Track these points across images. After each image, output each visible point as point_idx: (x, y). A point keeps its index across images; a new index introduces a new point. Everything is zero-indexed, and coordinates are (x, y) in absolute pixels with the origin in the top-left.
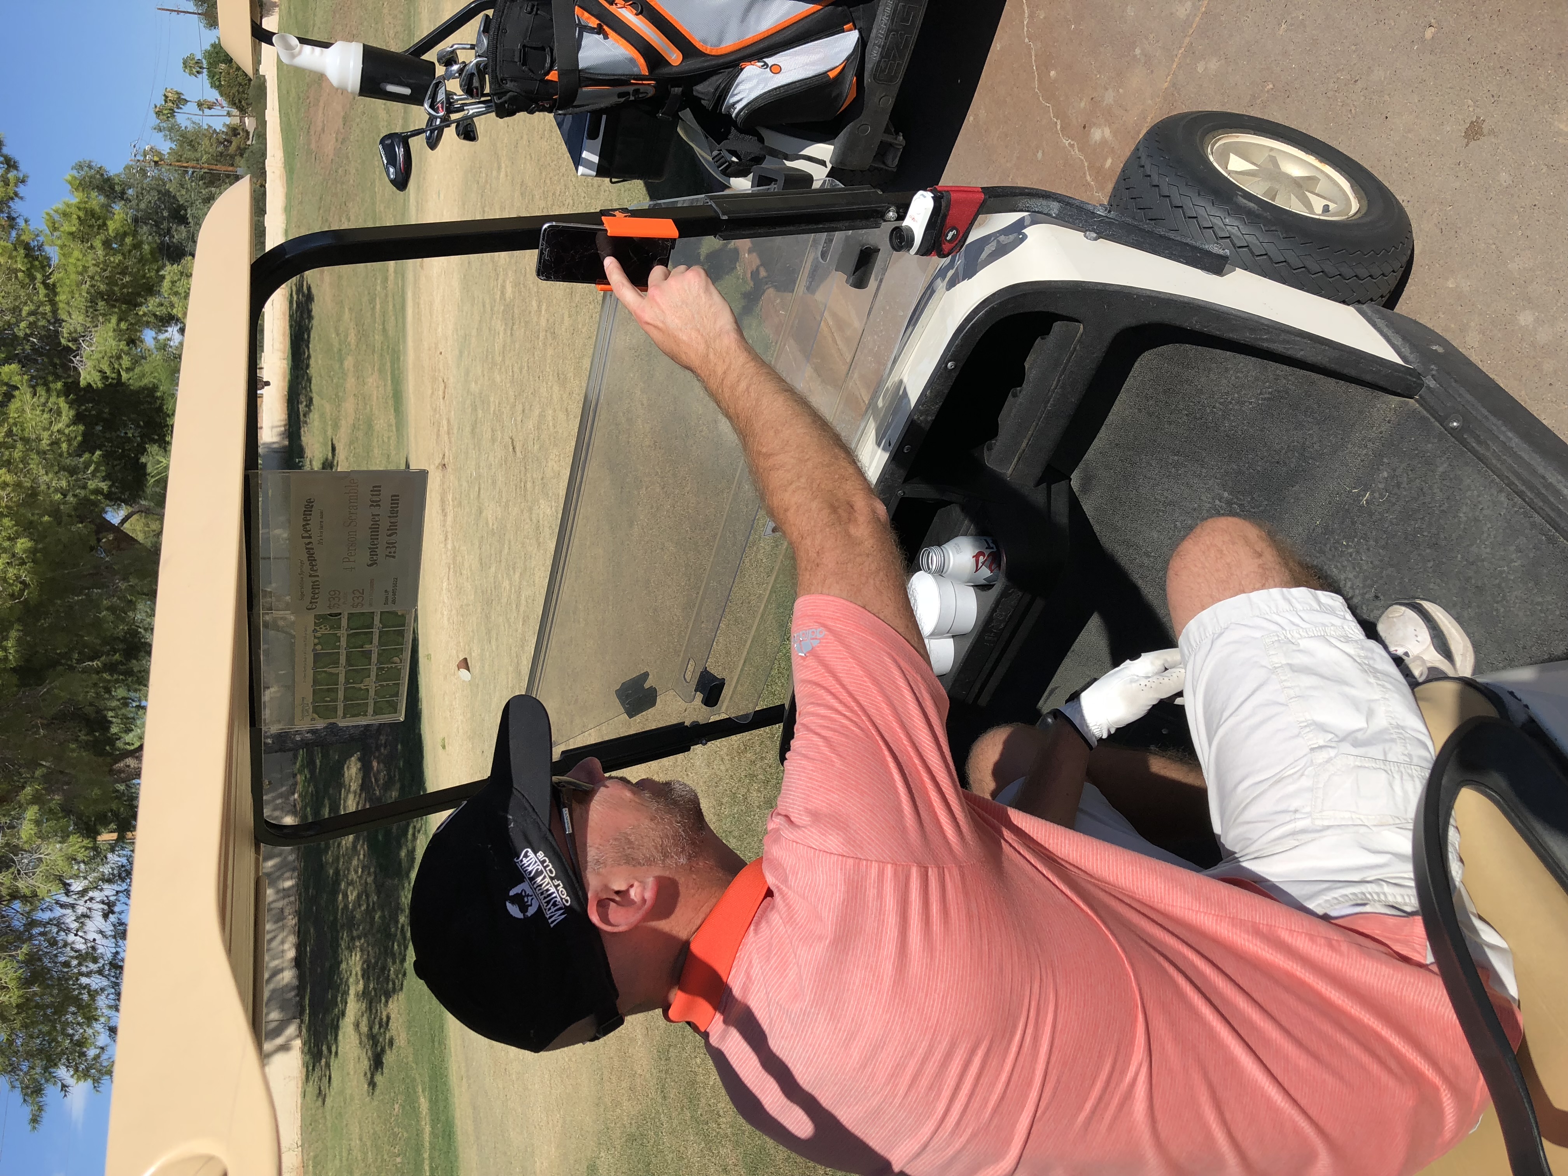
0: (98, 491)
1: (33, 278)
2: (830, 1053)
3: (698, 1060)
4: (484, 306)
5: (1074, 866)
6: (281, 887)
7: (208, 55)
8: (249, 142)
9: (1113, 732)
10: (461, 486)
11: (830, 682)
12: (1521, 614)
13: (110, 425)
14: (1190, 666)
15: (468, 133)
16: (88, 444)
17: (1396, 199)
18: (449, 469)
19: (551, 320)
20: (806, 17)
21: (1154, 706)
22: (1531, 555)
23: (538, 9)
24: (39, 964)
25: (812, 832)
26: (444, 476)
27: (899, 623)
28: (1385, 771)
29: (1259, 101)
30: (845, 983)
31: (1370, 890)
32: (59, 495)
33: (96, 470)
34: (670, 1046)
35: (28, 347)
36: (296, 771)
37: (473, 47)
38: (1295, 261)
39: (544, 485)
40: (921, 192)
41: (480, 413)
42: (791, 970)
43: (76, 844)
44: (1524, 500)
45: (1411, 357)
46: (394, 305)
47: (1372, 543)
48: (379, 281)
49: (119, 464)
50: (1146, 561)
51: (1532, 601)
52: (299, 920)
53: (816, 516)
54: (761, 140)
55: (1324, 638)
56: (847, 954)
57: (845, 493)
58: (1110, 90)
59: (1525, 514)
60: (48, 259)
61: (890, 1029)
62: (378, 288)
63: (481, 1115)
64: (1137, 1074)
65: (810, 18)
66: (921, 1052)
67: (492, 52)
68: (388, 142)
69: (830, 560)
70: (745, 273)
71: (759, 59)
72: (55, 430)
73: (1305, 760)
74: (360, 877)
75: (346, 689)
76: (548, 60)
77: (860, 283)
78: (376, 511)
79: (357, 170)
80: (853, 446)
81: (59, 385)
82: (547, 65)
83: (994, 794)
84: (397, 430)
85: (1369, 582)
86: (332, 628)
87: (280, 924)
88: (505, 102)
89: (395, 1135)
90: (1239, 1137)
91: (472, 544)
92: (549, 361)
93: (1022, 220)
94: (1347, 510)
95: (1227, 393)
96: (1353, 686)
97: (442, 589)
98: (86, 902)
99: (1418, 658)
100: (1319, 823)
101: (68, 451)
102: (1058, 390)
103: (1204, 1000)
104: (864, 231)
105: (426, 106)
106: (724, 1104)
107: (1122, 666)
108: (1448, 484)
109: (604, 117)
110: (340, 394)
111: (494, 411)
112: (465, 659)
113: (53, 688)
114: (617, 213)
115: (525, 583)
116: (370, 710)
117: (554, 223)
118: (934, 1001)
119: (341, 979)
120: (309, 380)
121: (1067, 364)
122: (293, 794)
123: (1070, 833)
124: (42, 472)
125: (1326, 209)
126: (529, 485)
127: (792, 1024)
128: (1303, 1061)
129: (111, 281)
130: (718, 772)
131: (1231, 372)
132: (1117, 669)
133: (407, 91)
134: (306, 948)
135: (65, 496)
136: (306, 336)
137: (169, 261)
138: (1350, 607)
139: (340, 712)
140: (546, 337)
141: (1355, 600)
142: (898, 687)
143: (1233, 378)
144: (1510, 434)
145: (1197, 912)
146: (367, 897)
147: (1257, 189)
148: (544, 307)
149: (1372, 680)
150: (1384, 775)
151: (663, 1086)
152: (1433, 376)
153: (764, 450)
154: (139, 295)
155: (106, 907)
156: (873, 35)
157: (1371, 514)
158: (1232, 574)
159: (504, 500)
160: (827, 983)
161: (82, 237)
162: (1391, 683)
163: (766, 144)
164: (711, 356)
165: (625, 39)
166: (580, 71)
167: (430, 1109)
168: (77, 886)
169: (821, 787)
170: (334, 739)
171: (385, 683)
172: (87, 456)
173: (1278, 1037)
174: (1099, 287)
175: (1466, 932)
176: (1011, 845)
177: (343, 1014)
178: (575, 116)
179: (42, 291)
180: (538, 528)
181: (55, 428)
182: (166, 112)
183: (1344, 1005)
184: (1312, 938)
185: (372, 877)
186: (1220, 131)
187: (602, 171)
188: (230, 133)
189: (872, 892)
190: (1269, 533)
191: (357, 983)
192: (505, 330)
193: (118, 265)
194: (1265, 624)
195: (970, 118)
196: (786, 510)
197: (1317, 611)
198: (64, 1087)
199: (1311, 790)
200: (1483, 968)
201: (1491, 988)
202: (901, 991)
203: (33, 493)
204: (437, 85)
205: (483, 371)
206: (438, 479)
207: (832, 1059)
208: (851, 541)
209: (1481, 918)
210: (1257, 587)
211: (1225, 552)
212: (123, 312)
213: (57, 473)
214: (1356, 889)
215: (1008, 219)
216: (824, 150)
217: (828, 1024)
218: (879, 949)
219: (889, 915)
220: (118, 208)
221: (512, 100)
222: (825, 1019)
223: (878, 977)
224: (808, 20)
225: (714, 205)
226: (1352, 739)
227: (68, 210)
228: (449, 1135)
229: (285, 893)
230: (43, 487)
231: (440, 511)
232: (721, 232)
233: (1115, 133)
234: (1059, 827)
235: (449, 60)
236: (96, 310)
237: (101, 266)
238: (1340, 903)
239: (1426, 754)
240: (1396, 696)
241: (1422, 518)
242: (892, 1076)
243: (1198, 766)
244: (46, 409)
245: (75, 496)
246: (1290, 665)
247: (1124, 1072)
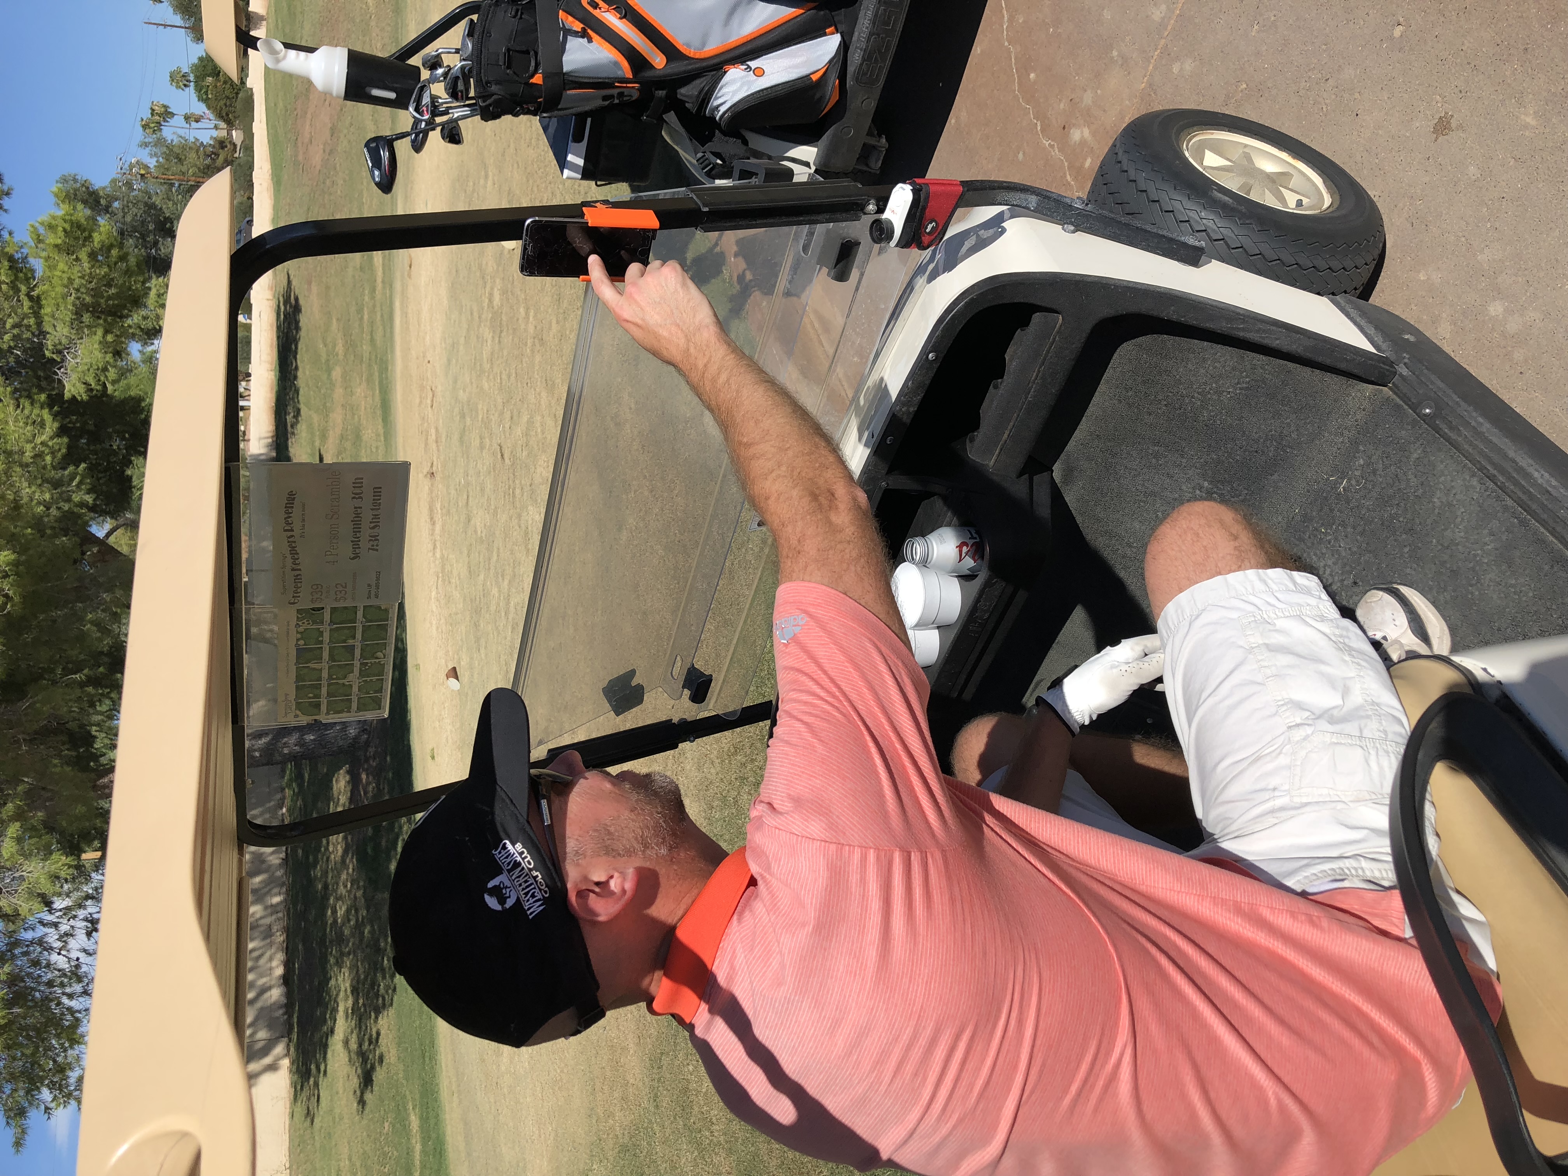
0: (82, 504)
1: (17, 291)
2: (815, 1041)
3: (691, 1068)
4: (472, 314)
5: (1056, 850)
6: (269, 903)
7: (195, 68)
8: (237, 155)
9: (1094, 718)
10: (450, 494)
11: (812, 668)
12: (1495, 597)
13: (95, 437)
14: (1168, 649)
15: (453, 136)
16: (71, 457)
17: (1368, 196)
18: (438, 477)
19: (539, 327)
20: (789, 21)
21: (1135, 691)
22: (1504, 538)
23: (522, 13)
24: (22, 984)
25: (794, 818)
26: (432, 485)
27: (880, 609)
28: (1361, 747)
29: (1233, 101)
30: (829, 970)
31: (1348, 865)
32: (42, 507)
33: (81, 483)
34: (662, 1054)
35: (12, 360)
36: (284, 784)
37: (457, 51)
38: (1270, 254)
39: (533, 491)
40: (900, 185)
41: (468, 421)
42: (774, 959)
43: (60, 861)
44: (1496, 484)
45: (1384, 346)
46: (382, 316)
47: (1349, 530)
48: (367, 292)
49: (104, 477)
50: (1129, 552)
51: (1506, 583)
52: (287, 936)
53: (796, 503)
54: (745, 142)
55: (1300, 618)
56: (831, 941)
57: (826, 481)
58: (1089, 92)
59: (1498, 498)
60: (33, 271)
61: (875, 1016)
62: (366, 298)
63: (473, 1130)
64: (1122, 1055)
65: (793, 22)
66: (905, 1038)
67: (477, 56)
68: (373, 145)
69: (811, 547)
70: (731, 277)
71: (743, 63)
72: (39, 442)
73: (1282, 738)
74: (349, 892)
75: (329, 685)
76: (533, 64)
77: (841, 276)
78: (357, 503)
79: (345, 181)
80: (837, 436)
81: (43, 397)
82: (532, 68)
83: (979, 784)
84: (386, 439)
85: (1348, 568)
86: (314, 622)
87: (268, 941)
88: (490, 105)
89: (385, 1154)
90: (1224, 1116)
91: (461, 553)
92: (537, 368)
93: (1002, 214)
94: (1326, 498)
95: (1205, 383)
96: (1328, 664)
97: (430, 598)
98: (69, 920)
99: (1396, 641)
100: (1297, 800)
101: (52, 464)
102: (1038, 381)
103: (1186, 980)
104: (844, 224)
105: (411, 109)
106: (717, 1109)
107: (1102, 653)
108: (1422, 470)
109: (589, 120)
110: (328, 404)
111: (482, 418)
112: (454, 669)
113: (35, 703)
114: (598, 204)
115: (514, 590)
116: (354, 706)
117: (537, 218)
118: (918, 986)
119: (330, 997)
120: (297, 391)
121: (1046, 355)
122: (281, 808)
123: (1052, 816)
124: (25, 484)
125: (1299, 203)
126: (518, 491)
127: (776, 1013)
128: (1285, 1040)
129: (96, 293)
130: (709, 776)
131: (1209, 363)
132: (1098, 656)
133: (392, 95)
134: (294, 964)
135: (48, 509)
136: (293, 347)
137: (155, 273)
138: (1324, 588)
139: (324, 708)
140: (534, 345)
141: (1334, 587)
142: (879, 672)
143: (1211, 368)
144: (1480, 420)
145: (1179, 892)
146: (357, 911)
147: (1232, 184)
148: (532, 314)
149: (1347, 658)
150: (1360, 750)
151: (656, 1095)
152: (1405, 364)
153: (745, 440)
154: (125, 307)
155: (89, 925)
156: (855, 38)
157: (1348, 502)
158: (1208, 557)
159: (493, 507)
160: (811, 970)
161: (67, 250)
162: (1366, 661)
163: (750, 145)
164: (692, 350)
165: (609, 42)
166: (564, 74)
167: (421, 1127)
168: (60, 904)
169: (803, 772)
170: (323, 751)
171: (368, 679)
172: (71, 468)
173: (1261, 1014)
174: (1077, 278)
175: (1443, 905)
176: (992, 830)
177: (332, 1031)
178: (561, 119)
179: (27, 303)
180: (526, 533)
181: (38, 440)
182: (153, 125)
183: (1326, 982)
184: (1293, 915)
185: (361, 892)
186: (1195, 128)
187: (587, 174)
188: (217, 146)
189: (854, 878)
190: (1245, 517)
191: (346, 999)
192: (493, 337)
193: (104, 277)
194: (1242, 605)
195: (952, 121)
196: (767, 498)
197: (1293, 591)
198: (47, 1109)
199: (1289, 767)
200: (1462, 941)
201: (1470, 962)
202: (885, 977)
203: (16, 506)
204: (422, 88)
205: (471, 379)
206: (427, 488)
207: (816, 1047)
208: (832, 529)
209: (1458, 892)
210: (1233, 568)
211: (1201, 535)
212: (109, 324)
213: (40, 485)
214: (1335, 865)
215: (987, 212)
216: (807, 153)
217: (812, 1012)
218: (863, 936)
219: (872, 901)
220: (102, 221)
221: (497, 103)
222: (810, 1007)
223: (862, 963)
224: (790, 24)
225: (695, 197)
226: (1329, 716)
227: (54, 222)
228: (440, 1153)
229: (273, 909)
230: (25, 500)
231: (428, 520)
232: (702, 224)
233: (1094, 134)
234: (1040, 811)
235: (434, 63)
236: (82, 322)
237: (87, 278)
238: (1318, 878)
239: (1403, 731)
240: (1371, 673)
241: (1397, 504)
242: (877, 1063)
243: (1179, 746)
244: (30, 421)
245: (59, 508)
246: (1267, 646)
247: (1108, 1054)
